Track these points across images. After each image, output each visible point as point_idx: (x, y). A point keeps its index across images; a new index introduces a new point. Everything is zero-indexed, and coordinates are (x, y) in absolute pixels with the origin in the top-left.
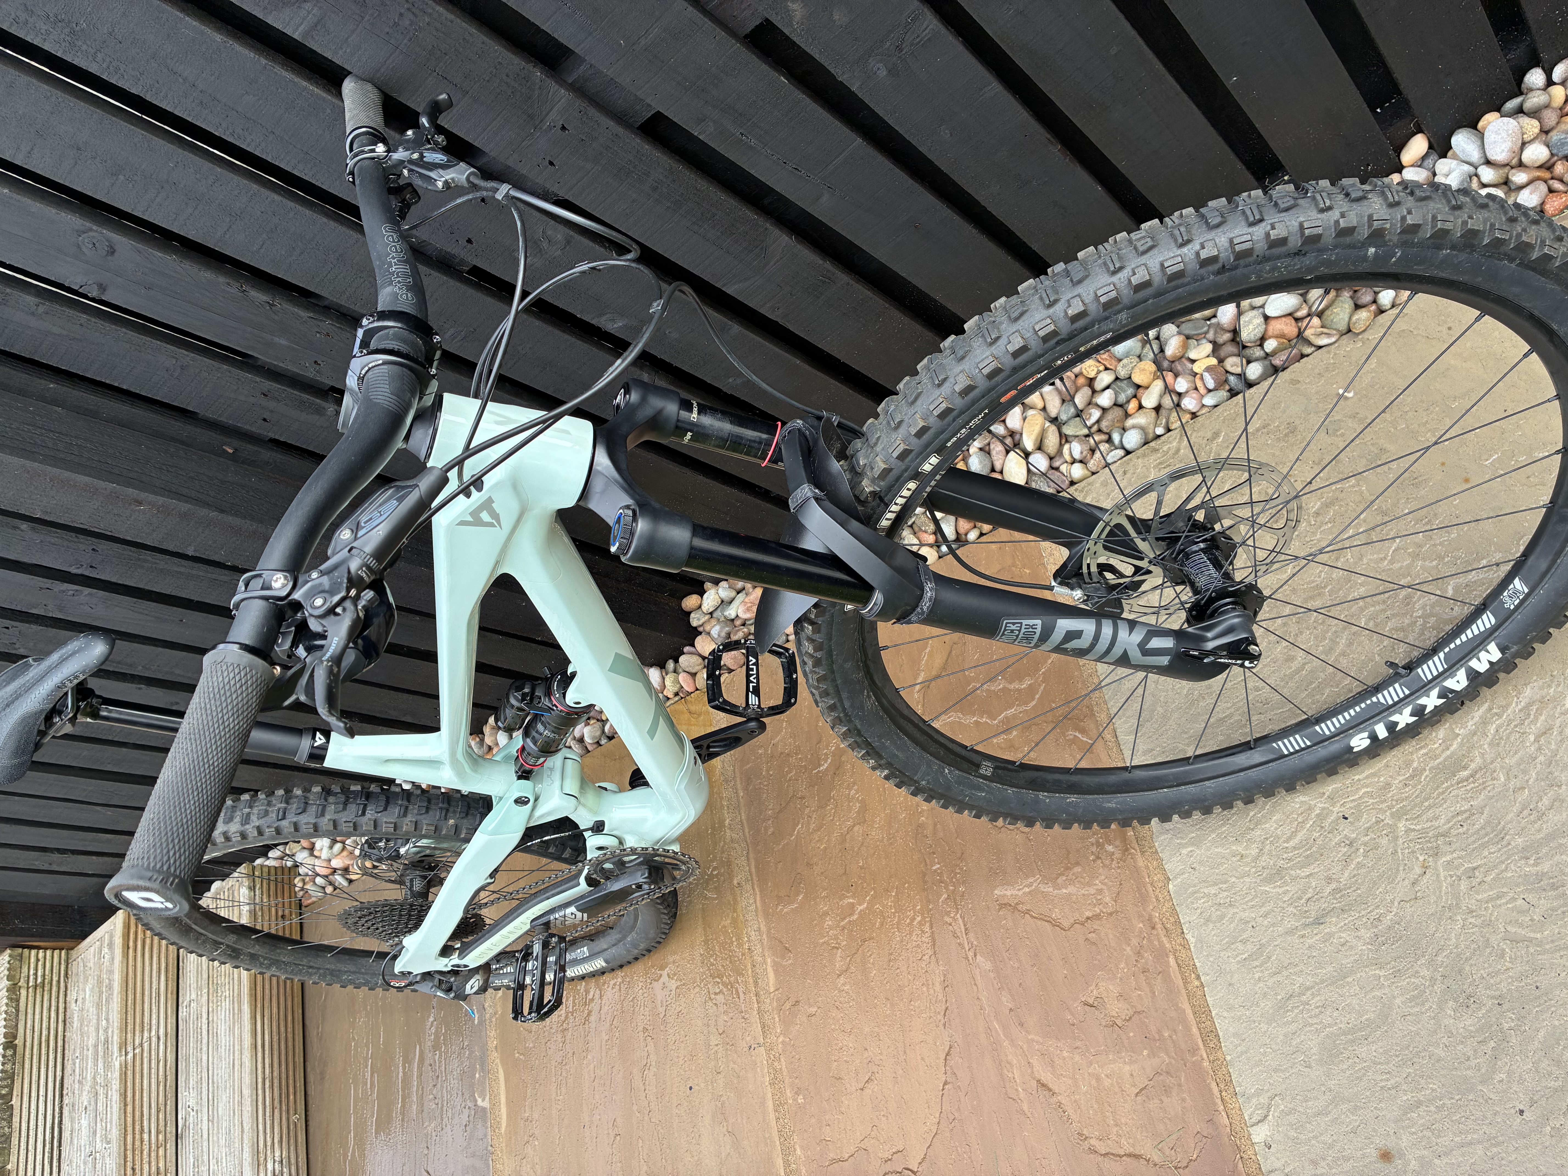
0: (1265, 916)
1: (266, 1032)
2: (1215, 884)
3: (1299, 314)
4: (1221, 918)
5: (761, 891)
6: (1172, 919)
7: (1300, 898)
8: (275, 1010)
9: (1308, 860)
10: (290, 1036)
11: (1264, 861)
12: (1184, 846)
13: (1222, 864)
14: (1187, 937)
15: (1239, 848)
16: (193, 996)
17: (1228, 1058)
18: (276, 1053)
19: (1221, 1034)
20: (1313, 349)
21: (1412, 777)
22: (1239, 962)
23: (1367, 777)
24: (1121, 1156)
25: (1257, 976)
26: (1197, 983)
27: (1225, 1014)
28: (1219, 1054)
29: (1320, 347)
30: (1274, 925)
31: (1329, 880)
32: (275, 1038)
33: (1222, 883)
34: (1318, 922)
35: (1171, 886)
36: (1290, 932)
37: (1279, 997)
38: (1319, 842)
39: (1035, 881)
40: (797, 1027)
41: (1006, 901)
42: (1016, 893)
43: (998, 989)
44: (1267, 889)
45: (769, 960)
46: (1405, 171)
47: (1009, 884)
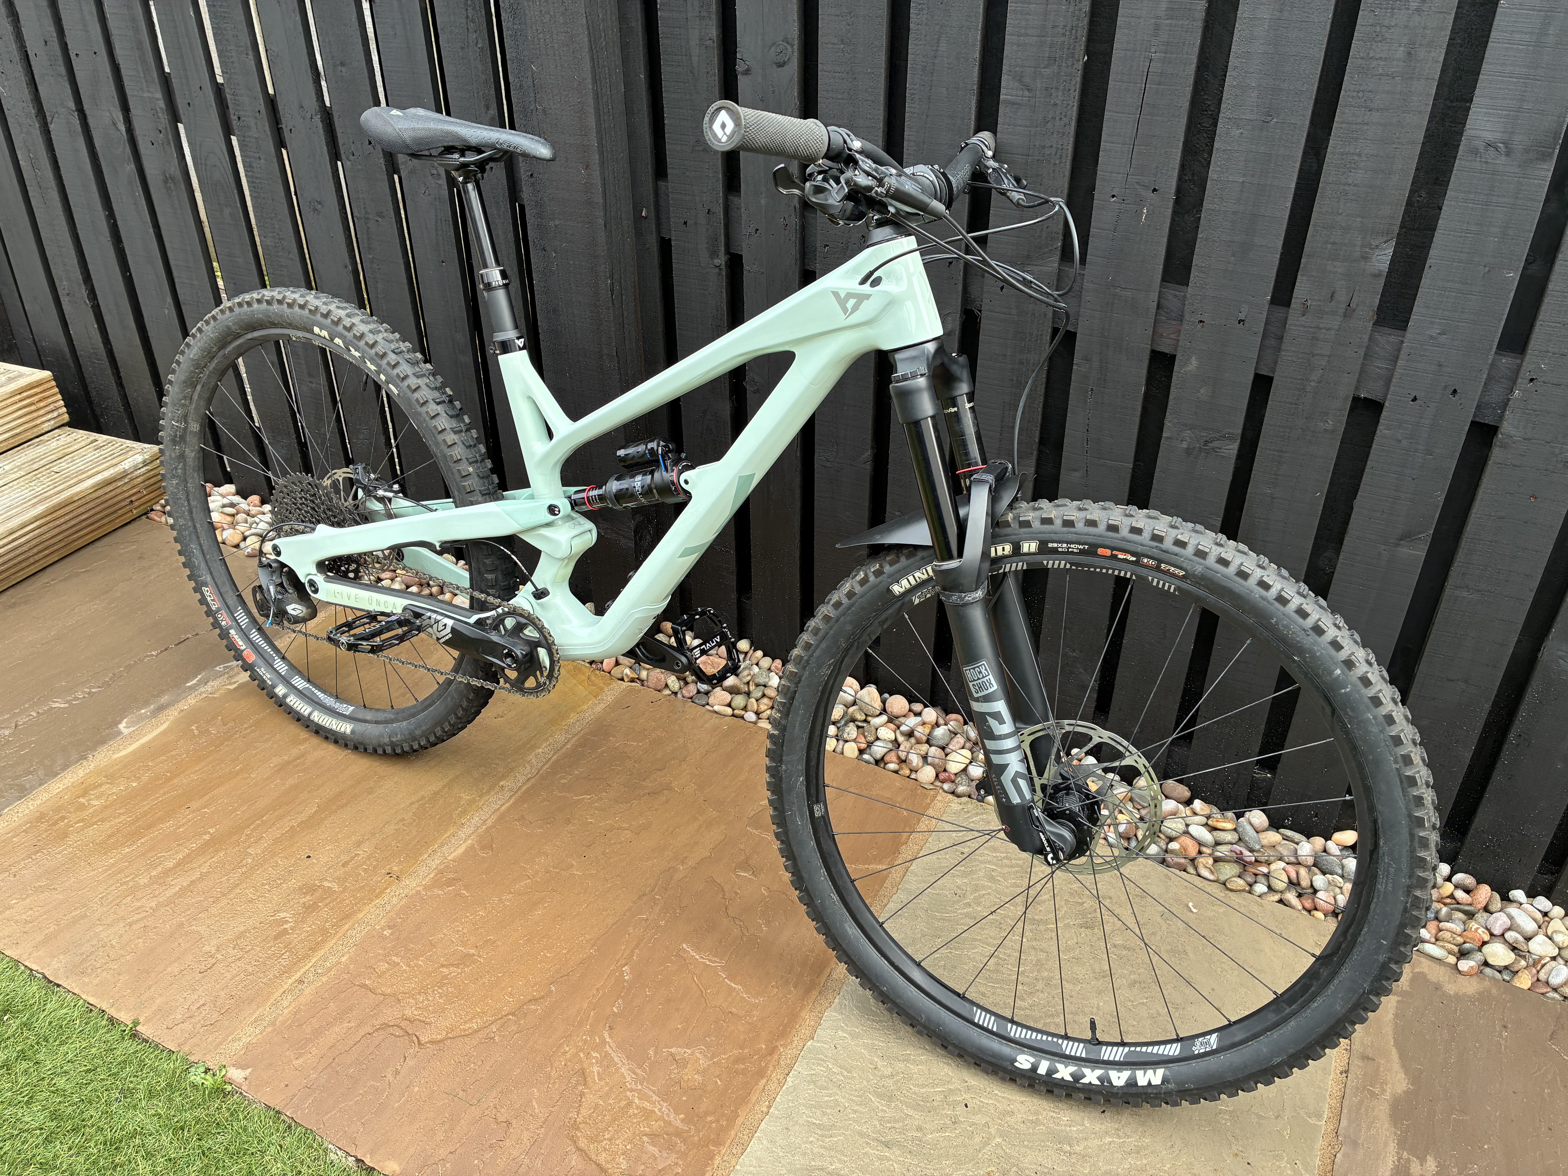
0: (855, 1112)
2: (841, 1067)
3: (1204, 849)
4: (825, 1088)
5: (514, 803)
6: (789, 1061)
7: (888, 1122)
9: (917, 1107)
11: (890, 1082)
12: (843, 1030)
13: (858, 1061)
14: (788, 1079)
15: (880, 1064)
17: (738, 1167)
19: (748, 1150)
20: (1195, 873)
21: (1032, 1122)
22: (808, 1121)
23: (1003, 1097)
24: (590, 1159)
25: (811, 1139)
26: (765, 1109)
27: (765, 1142)
28: (733, 1162)
29: (1199, 876)
30: (855, 1121)
31: (919, 1129)
33: (846, 1070)
34: (887, 1145)
35: (809, 1043)
36: (861, 1134)
37: (813, 1163)
38: (935, 1104)
39: (717, 963)
40: (440, 892)
41: (685, 956)
42: (697, 957)
43: (620, 995)
44: (873, 1099)
45: (470, 842)
46: (1329, 842)
47: (698, 949)
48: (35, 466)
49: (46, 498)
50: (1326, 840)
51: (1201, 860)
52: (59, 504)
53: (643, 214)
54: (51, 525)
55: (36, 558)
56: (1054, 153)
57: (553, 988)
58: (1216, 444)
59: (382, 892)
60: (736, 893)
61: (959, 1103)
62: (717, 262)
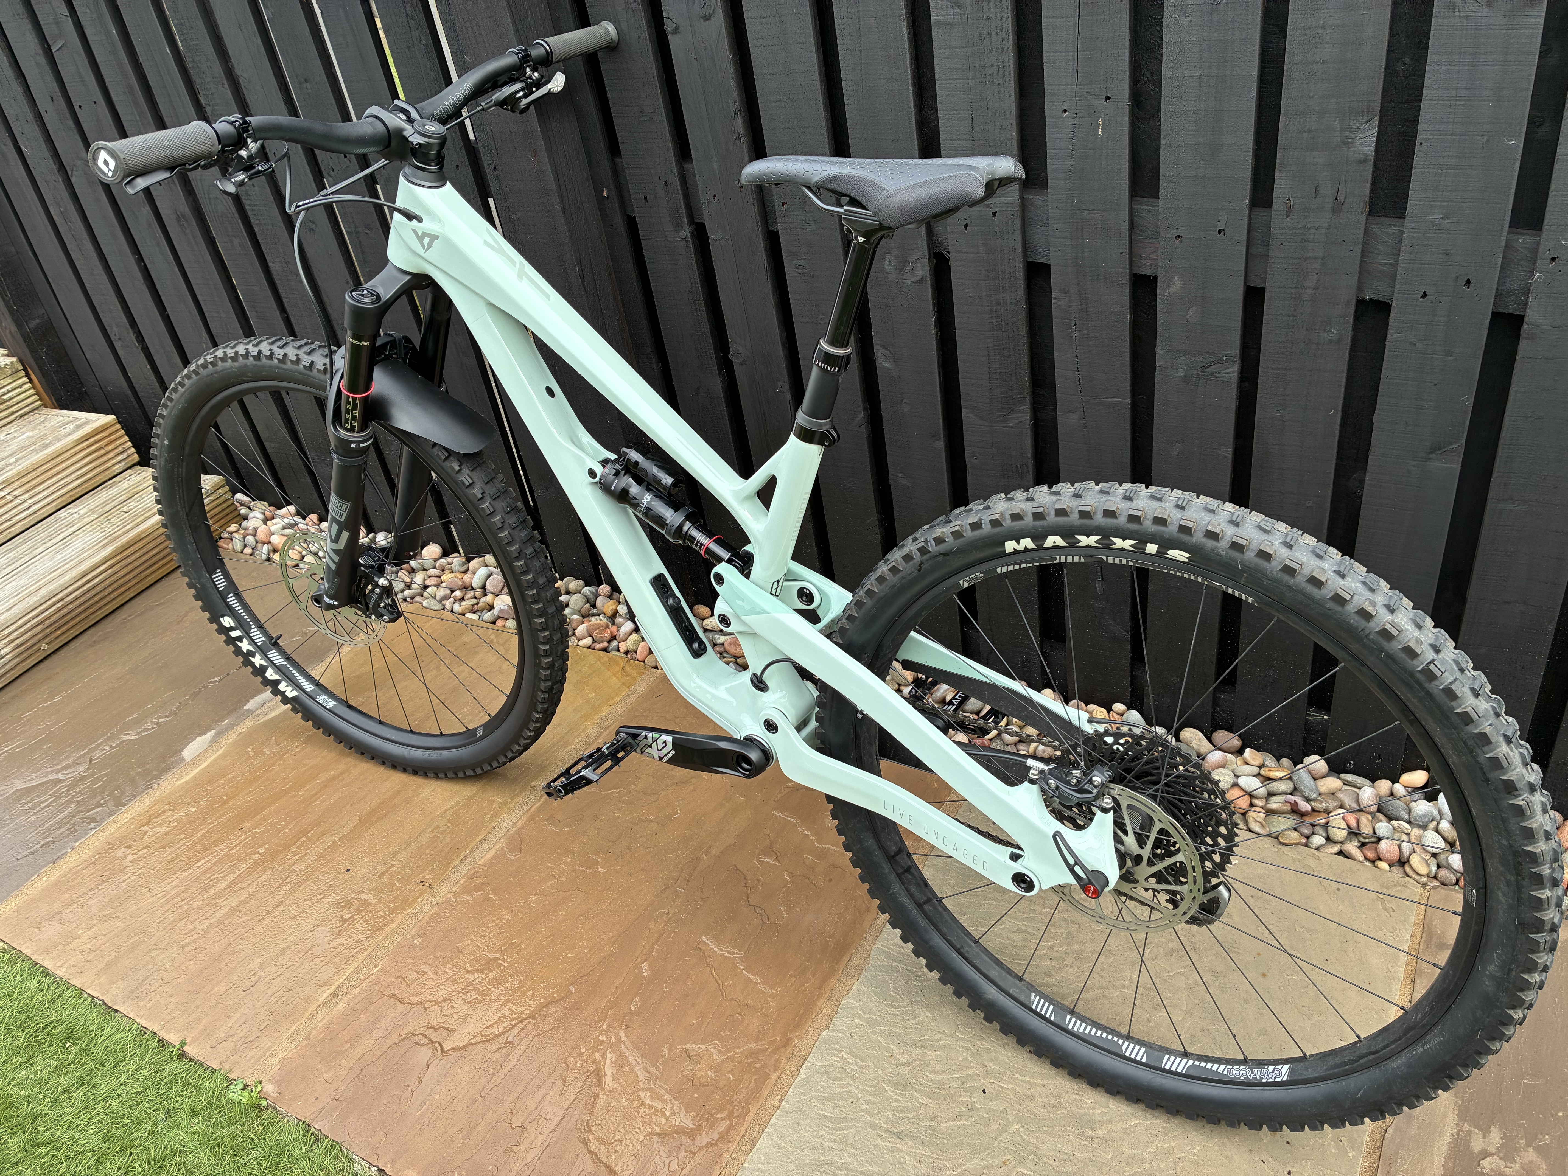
0: (868, 1102)
1: (101, 577)
2: (856, 1057)
3: (1256, 802)
4: (838, 1079)
6: (803, 1053)
7: (902, 1112)
8: (122, 573)
9: (932, 1095)
10: (108, 599)
11: (904, 1071)
12: (860, 1018)
13: (873, 1049)
14: (801, 1071)
15: (896, 1051)
16: (82, 512)
17: (746, 1165)
18: (88, 596)
19: (757, 1147)
20: (1245, 828)
21: (1053, 1106)
22: (819, 1115)
23: (1023, 1081)
24: (601, 1161)
25: (822, 1133)
26: (776, 1103)
27: (774, 1138)
28: (742, 1159)
29: (1250, 831)
30: (867, 1112)
31: (934, 1118)
32: (100, 588)
33: (861, 1059)
34: (899, 1136)
35: (824, 1033)
36: (873, 1126)
37: (822, 1158)
38: (952, 1091)
39: (736, 955)
40: (469, 898)
41: (704, 948)
42: (716, 949)
43: (637, 993)
44: (887, 1088)
45: (500, 845)
46: (1397, 785)
47: (717, 941)
48: (107, 508)
49: (116, 538)
50: (1393, 783)
51: (1251, 815)
52: (128, 543)
53: (605, 194)
54: (122, 564)
55: (112, 596)
56: (995, 72)
57: (573, 990)
58: (1214, 368)
59: (414, 901)
60: (759, 880)
61: (975, 1089)
62: (683, 234)
